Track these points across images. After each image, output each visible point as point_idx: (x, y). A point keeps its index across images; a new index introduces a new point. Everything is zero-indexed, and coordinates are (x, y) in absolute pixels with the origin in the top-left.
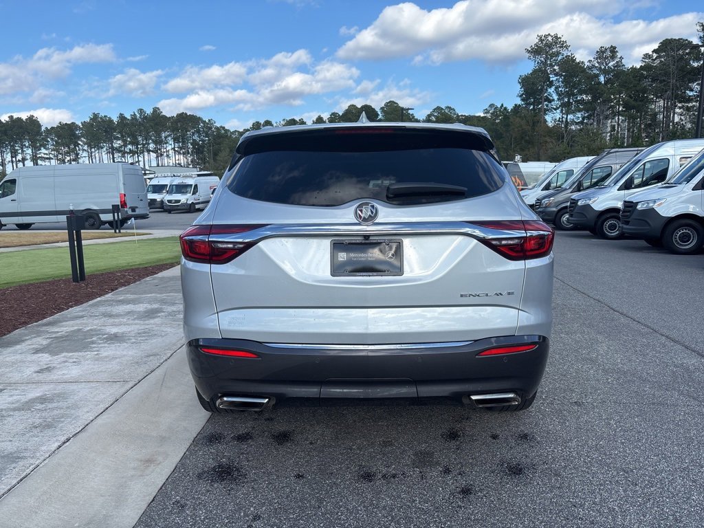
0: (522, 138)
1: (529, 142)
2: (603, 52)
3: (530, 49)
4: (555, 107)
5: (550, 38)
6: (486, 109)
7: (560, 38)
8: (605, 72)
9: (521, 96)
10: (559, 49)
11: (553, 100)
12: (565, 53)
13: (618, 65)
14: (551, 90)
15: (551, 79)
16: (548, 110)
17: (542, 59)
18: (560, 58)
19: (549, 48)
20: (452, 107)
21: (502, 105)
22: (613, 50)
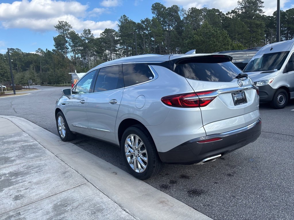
0: (59, 64)
1: (62, 65)
2: (86, 31)
3: (56, 26)
4: (70, 51)
5: (64, 23)
6: (37, 51)
7: (68, 23)
8: (88, 39)
9: (55, 46)
10: (68, 28)
11: (69, 48)
12: (71, 30)
13: (92, 36)
14: (67, 44)
15: (66, 40)
16: (67, 52)
17: (62, 31)
18: (69, 32)
19: (64, 27)
20: (19, 49)
21: (47, 49)
22: (89, 31)
